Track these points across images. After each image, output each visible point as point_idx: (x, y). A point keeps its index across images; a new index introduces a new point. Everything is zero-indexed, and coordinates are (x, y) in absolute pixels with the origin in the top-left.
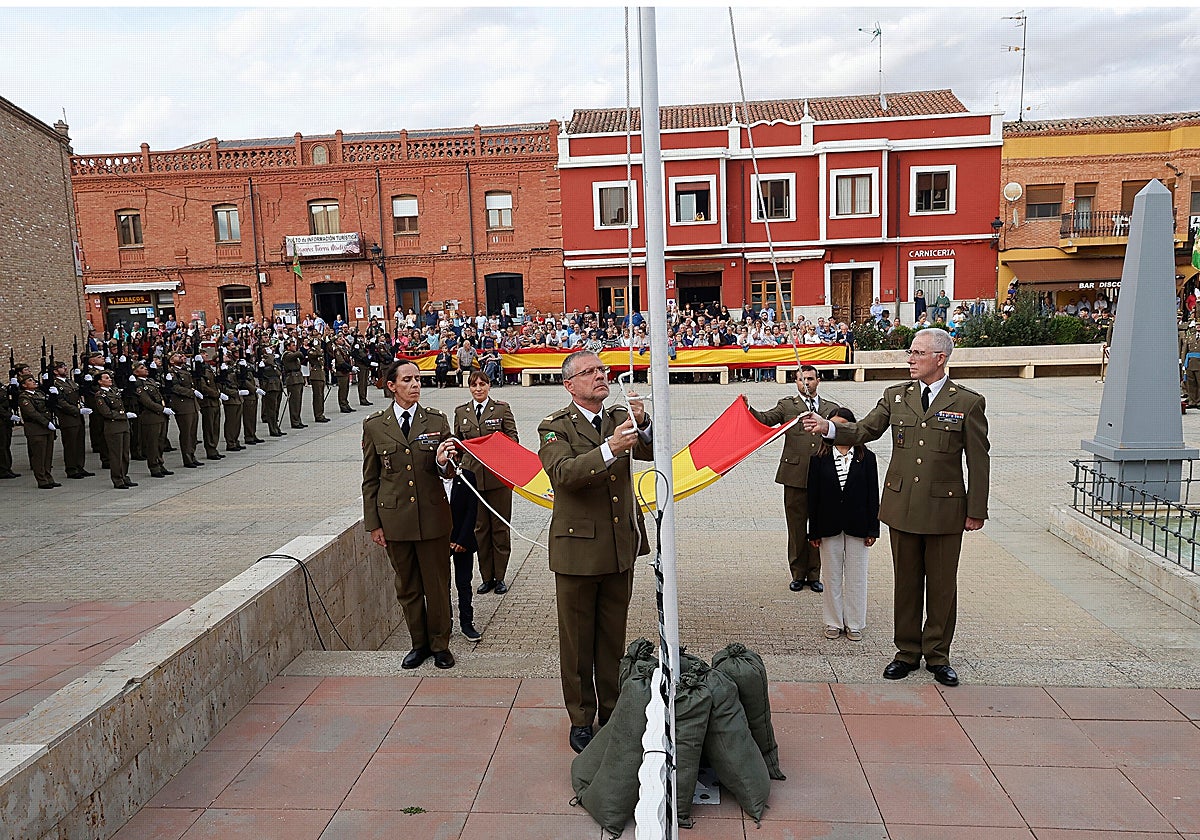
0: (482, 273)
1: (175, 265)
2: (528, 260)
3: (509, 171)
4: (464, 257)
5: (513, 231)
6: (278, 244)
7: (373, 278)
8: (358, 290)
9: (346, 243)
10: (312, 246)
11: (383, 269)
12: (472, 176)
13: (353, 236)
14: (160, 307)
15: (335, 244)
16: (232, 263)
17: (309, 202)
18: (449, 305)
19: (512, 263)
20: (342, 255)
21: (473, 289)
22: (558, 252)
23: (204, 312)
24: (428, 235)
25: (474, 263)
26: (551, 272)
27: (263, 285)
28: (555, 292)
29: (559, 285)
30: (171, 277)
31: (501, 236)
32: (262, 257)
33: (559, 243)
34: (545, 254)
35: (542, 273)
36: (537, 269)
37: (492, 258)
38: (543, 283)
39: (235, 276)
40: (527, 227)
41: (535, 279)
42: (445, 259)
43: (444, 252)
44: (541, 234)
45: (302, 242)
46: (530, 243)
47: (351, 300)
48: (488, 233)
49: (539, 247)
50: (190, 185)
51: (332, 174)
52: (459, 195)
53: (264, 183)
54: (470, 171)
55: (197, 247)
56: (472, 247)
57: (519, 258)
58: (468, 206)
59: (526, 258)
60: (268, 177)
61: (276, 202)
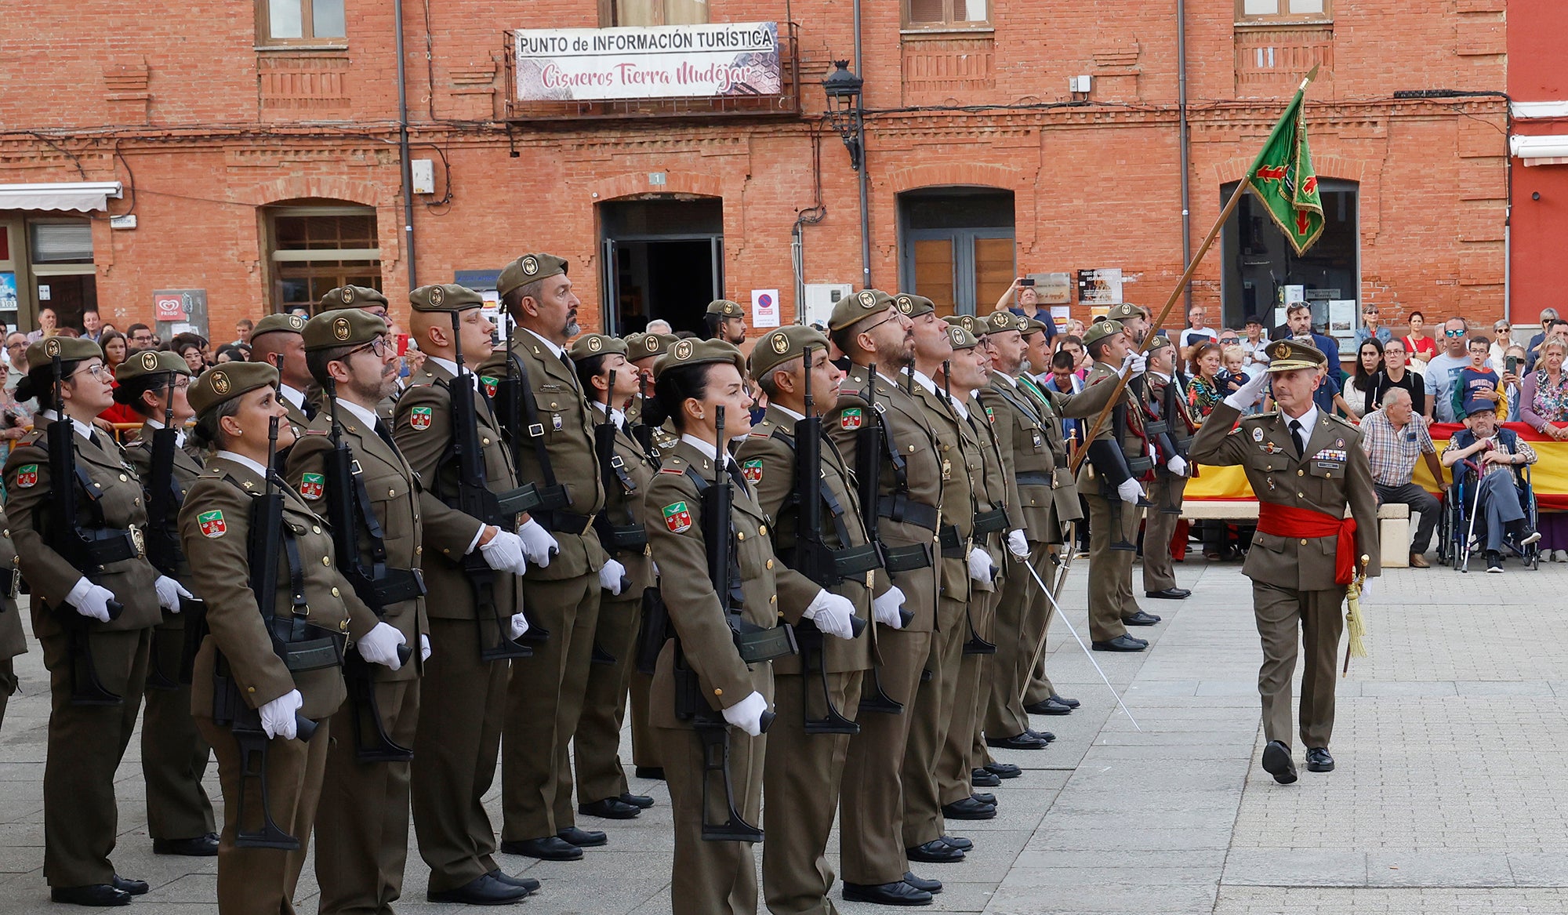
0: (1209, 178)
1: (99, 119)
2: (1379, 130)
4: (1151, 116)
5: (1329, 28)
6: (482, 55)
7: (818, 186)
8: (765, 230)
9: (729, 58)
10: (607, 64)
11: (857, 154)
13: (757, 34)
14: (40, 271)
15: (691, 59)
16: (311, 119)
18: (1091, 285)
19: (1324, 139)
20: (716, 101)
21: (1178, 229)
22: (1490, 105)
23: (204, 295)
24: (1023, 37)
25: (1187, 139)
26: (1462, 177)
27: (421, 200)
28: (1473, 246)
29: (1489, 222)
30: (87, 163)
31: (1282, 45)
32: (424, 100)
33: (1496, 74)
34: (1440, 110)
35: (1427, 180)
36: (1412, 166)
37: (1253, 123)
38: (1430, 214)
39: (324, 168)
40: (1380, 16)
41: (1401, 199)
42: (1083, 122)
43: (1080, 99)
44: (1430, 41)
45: (570, 51)
46: (1389, 71)
47: (736, 264)
48: (1237, 33)
49: (1425, 87)
55: (187, 60)
56: (1183, 80)
57: (1349, 124)
59: (1376, 123)
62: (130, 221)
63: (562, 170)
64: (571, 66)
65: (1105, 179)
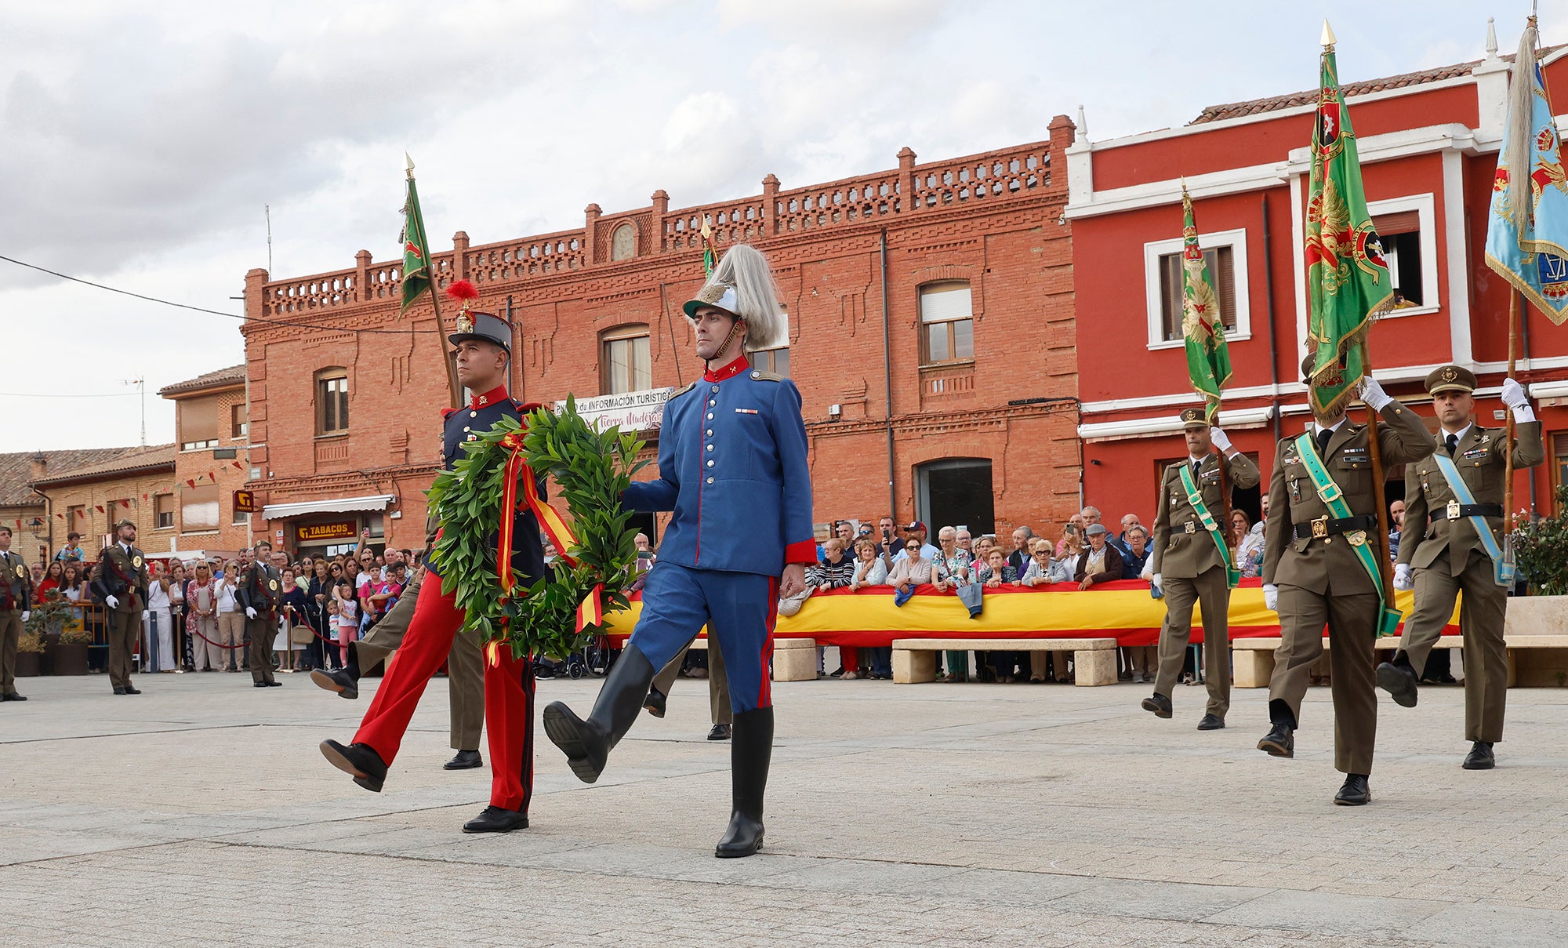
0: (906, 461)
1: (389, 463)
2: (1002, 426)
3: (966, 237)
4: (872, 426)
5: (974, 365)
9: (651, 409)
12: (894, 254)
15: (633, 410)
17: (603, 332)
19: (970, 434)
20: (646, 433)
21: (889, 494)
22: (1067, 406)
24: (805, 385)
25: (892, 440)
26: (1053, 452)
28: (1062, 496)
29: (1070, 481)
30: (383, 486)
31: (948, 378)
33: (1071, 386)
34: (1038, 411)
35: (1032, 456)
36: (1023, 447)
37: (929, 426)
38: (1034, 477)
40: (1002, 356)
41: (1018, 469)
42: (835, 432)
43: (836, 418)
44: (1032, 368)
46: (1008, 389)
48: (921, 372)
49: (1026, 398)
50: (420, 318)
51: (641, 275)
52: (866, 296)
53: (531, 303)
54: (888, 244)
55: (423, 430)
56: (890, 403)
57: (985, 423)
58: (884, 318)
59: (999, 422)
60: (537, 292)
61: (548, 336)
62: (398, 514)
65: (849, 466)
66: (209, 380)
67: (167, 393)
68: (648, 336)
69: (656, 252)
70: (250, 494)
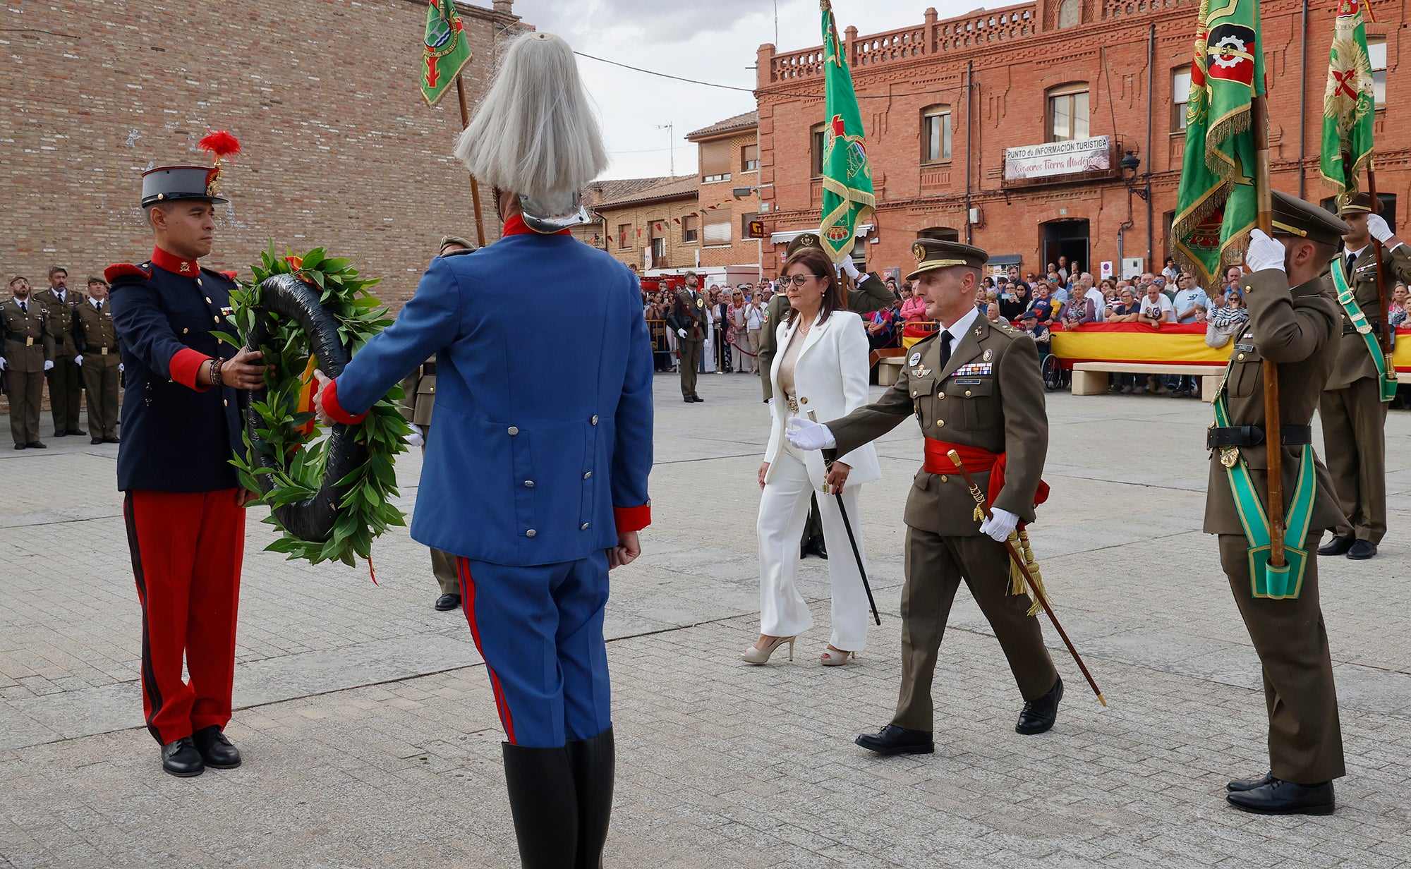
0: (1316, 195)
2: (1409, 166)
4: (1286, 167)
5: (1383, 112)
6: (996, 161)
7: (1131, 211)
8: (1107, 233)
9: (1089, 154)
10: (1040, 161)
11: (1147, 195)
13: (1101, 142)
15: (1073, 155)
16: (938, 193)
17: (1048, 90)
19: (1378, 172)
20: (1082, 174)
23: (899, 269)
25: (1303, 178)
27: (974, 226)
32: (976, 182)
39: (940, 214)
45: (1026, 156)
47: (1095, 250)
50: (896, 81)
51: (1084, 40)
52: (1286, 53)
53: (988, 67)
54: (1309, 6)
55: (897, 172)
56: (1303, 146)
57: (1391, 163)
58: (1302, 71)
59: (1406, 162)
60: (993, 58)
61: (1002, 95)
62: (876, 240)
63: (1027, 210)
64: (1026, 163)
66: (724, 126)
67: (692, 137)
68: (1087, 92)
69: (1097, 20)
70: (761, 223)
